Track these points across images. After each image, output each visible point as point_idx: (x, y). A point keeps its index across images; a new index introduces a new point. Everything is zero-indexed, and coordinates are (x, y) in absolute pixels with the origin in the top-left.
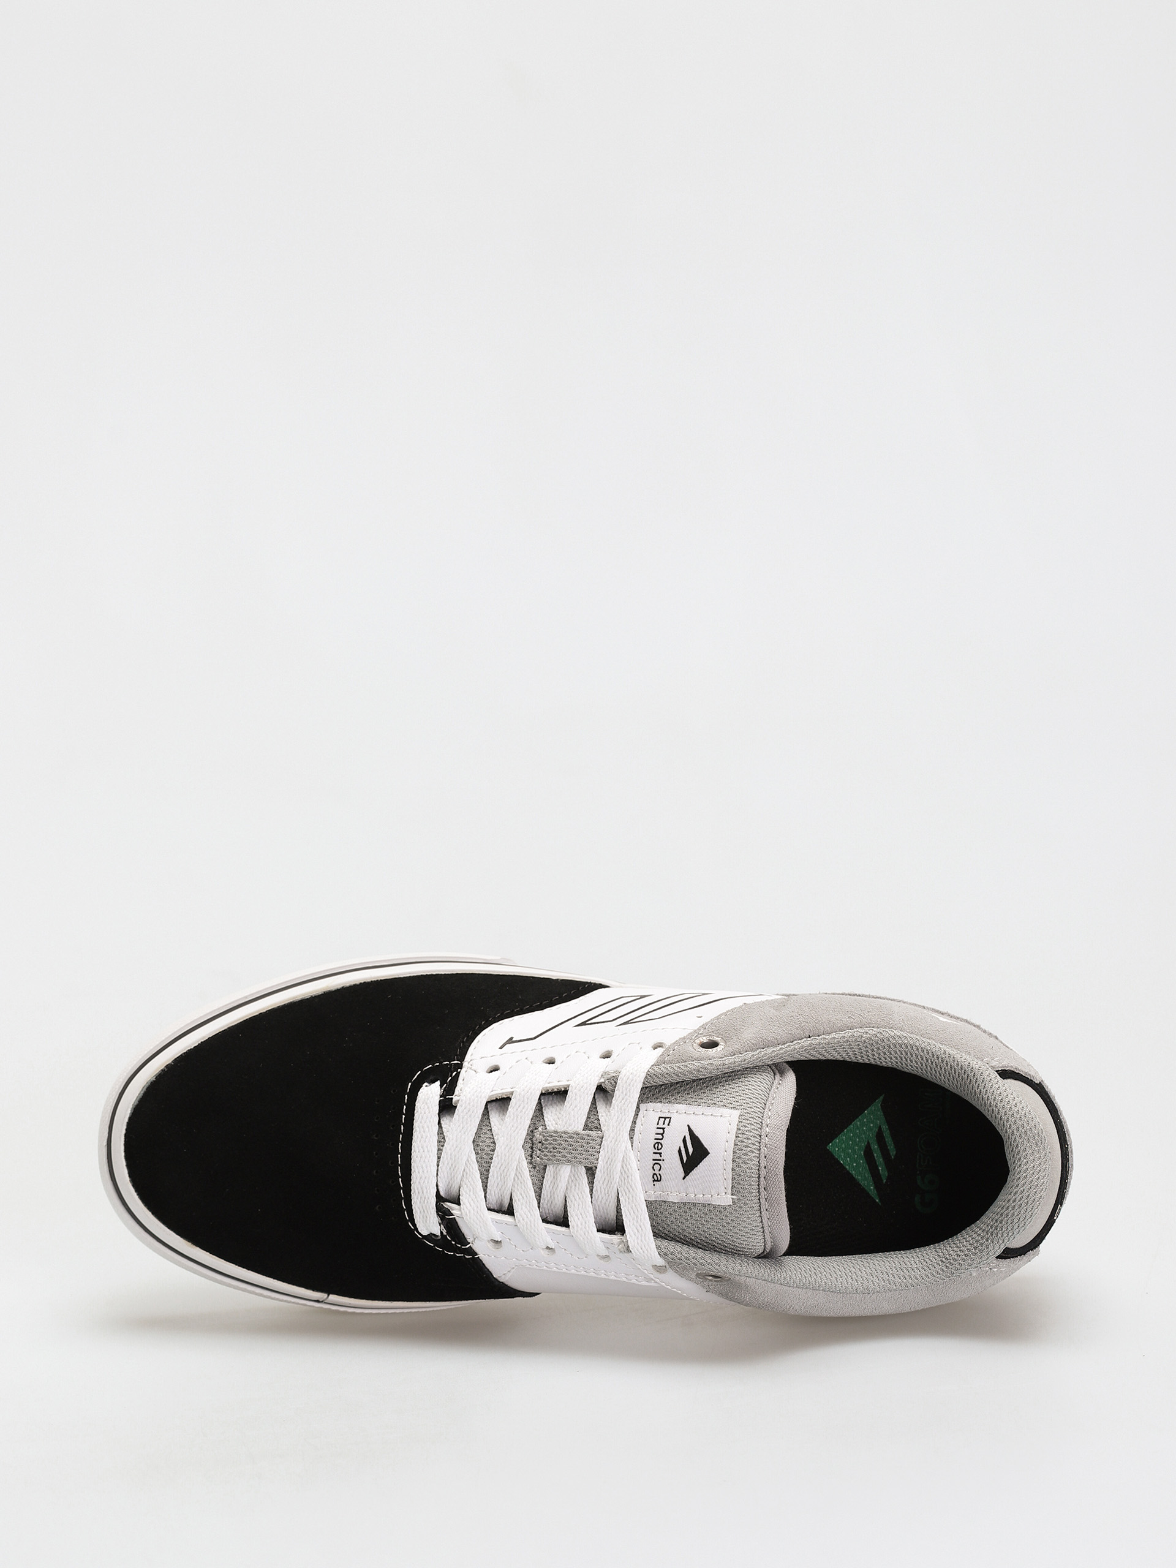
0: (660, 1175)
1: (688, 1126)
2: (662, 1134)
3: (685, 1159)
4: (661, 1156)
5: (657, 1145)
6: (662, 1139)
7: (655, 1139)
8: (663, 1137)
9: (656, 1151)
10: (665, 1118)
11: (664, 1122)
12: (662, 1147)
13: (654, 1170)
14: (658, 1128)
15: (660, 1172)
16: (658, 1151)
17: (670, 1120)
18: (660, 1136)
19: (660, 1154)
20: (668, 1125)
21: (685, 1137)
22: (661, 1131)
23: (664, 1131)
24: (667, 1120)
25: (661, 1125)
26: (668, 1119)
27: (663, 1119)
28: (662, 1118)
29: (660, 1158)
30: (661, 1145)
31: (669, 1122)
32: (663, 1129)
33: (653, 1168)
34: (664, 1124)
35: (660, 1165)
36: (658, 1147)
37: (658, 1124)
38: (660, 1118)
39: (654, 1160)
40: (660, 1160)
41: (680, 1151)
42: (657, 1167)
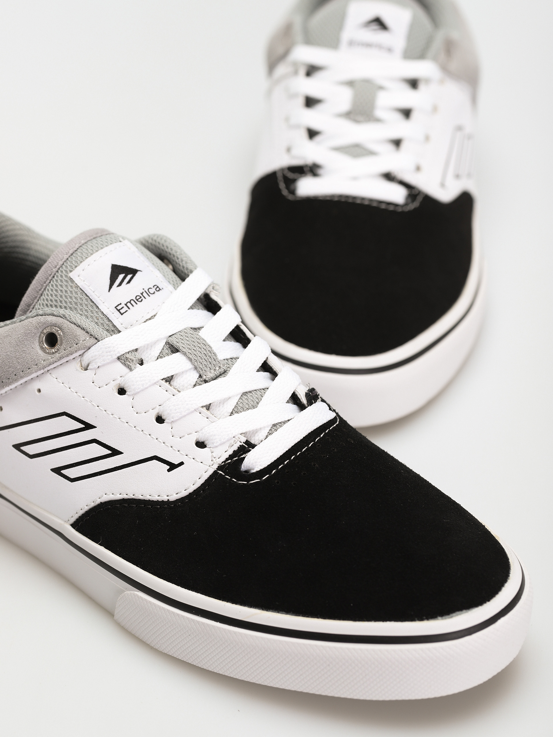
0: (154, 287)
1: (109, 291)
2: (130, 302)
3: (129, 276)
4: (143, 292)
5: (139, 300)
6: (132, 300)
7: (137, 304)
8: (131, 300)
9: (143, 298)
10: (119, 310)
11: (121, 309)
12: (137, 296)
13: (154, 292)
14: (129, 308)
15: (152, 287)
16: (142, 296)
17: (117, 306)
18: (132, 302)
19: (142, 294)
20: (121, 304)
21: (118, 286)
22: (129, 304)
23: (127, 303)
24: (119, 308)
25: (126, 308)
26: (117, 308)
27: (121, 311)
28: (120, 313)
29: (144, 292)
30: (136, 298)
31: (118, 305)
32: (126, 305)
33: (154, 293)
34: (123, 307)
35: (148, 290)
36: (140, 298)
37: (127, 311)
38: (122, 314)
39: (149, 296)
40: (145, 291)
41: (129, 282)
42: (152, 291)
